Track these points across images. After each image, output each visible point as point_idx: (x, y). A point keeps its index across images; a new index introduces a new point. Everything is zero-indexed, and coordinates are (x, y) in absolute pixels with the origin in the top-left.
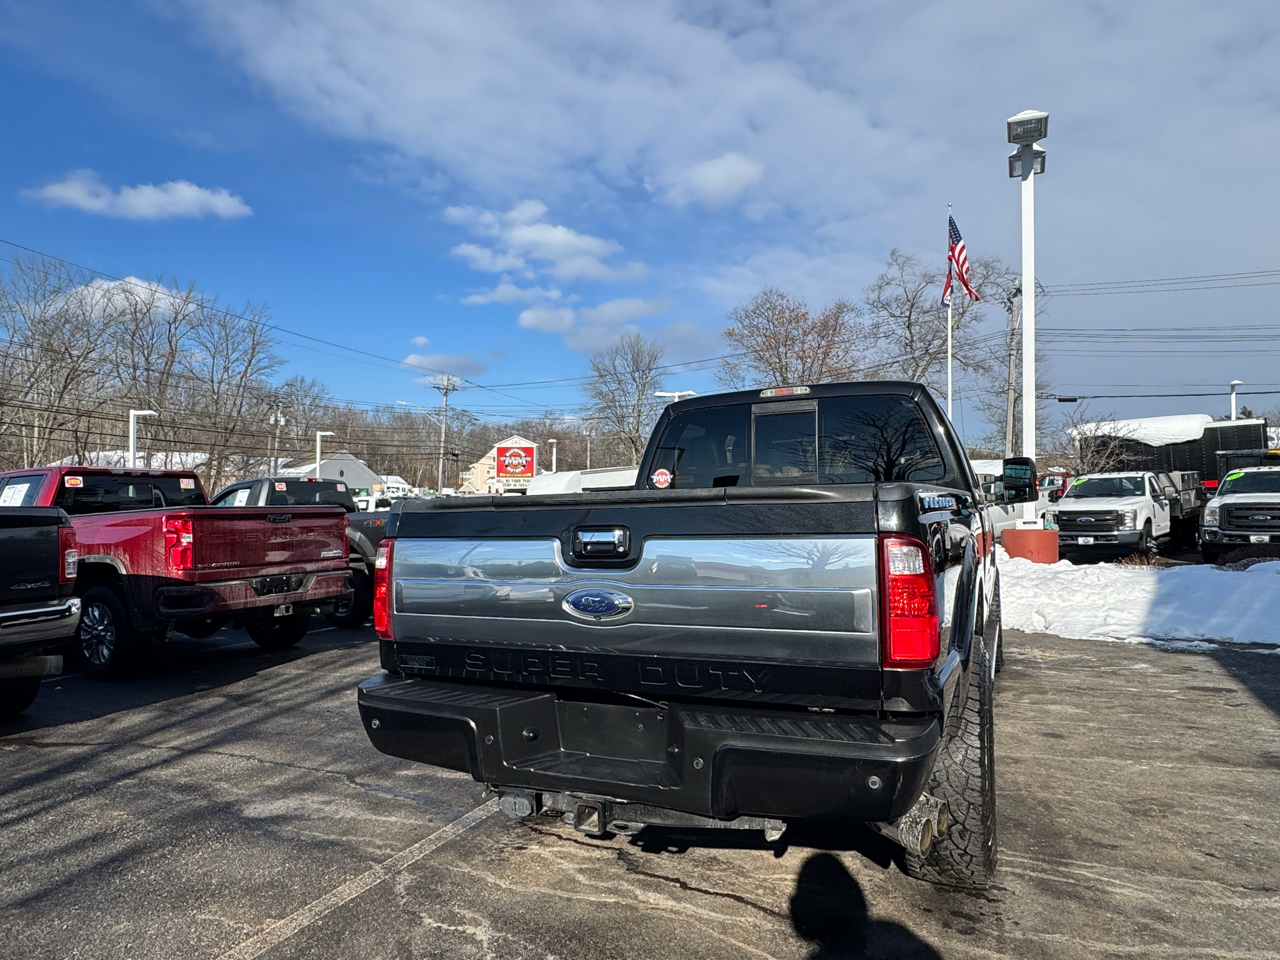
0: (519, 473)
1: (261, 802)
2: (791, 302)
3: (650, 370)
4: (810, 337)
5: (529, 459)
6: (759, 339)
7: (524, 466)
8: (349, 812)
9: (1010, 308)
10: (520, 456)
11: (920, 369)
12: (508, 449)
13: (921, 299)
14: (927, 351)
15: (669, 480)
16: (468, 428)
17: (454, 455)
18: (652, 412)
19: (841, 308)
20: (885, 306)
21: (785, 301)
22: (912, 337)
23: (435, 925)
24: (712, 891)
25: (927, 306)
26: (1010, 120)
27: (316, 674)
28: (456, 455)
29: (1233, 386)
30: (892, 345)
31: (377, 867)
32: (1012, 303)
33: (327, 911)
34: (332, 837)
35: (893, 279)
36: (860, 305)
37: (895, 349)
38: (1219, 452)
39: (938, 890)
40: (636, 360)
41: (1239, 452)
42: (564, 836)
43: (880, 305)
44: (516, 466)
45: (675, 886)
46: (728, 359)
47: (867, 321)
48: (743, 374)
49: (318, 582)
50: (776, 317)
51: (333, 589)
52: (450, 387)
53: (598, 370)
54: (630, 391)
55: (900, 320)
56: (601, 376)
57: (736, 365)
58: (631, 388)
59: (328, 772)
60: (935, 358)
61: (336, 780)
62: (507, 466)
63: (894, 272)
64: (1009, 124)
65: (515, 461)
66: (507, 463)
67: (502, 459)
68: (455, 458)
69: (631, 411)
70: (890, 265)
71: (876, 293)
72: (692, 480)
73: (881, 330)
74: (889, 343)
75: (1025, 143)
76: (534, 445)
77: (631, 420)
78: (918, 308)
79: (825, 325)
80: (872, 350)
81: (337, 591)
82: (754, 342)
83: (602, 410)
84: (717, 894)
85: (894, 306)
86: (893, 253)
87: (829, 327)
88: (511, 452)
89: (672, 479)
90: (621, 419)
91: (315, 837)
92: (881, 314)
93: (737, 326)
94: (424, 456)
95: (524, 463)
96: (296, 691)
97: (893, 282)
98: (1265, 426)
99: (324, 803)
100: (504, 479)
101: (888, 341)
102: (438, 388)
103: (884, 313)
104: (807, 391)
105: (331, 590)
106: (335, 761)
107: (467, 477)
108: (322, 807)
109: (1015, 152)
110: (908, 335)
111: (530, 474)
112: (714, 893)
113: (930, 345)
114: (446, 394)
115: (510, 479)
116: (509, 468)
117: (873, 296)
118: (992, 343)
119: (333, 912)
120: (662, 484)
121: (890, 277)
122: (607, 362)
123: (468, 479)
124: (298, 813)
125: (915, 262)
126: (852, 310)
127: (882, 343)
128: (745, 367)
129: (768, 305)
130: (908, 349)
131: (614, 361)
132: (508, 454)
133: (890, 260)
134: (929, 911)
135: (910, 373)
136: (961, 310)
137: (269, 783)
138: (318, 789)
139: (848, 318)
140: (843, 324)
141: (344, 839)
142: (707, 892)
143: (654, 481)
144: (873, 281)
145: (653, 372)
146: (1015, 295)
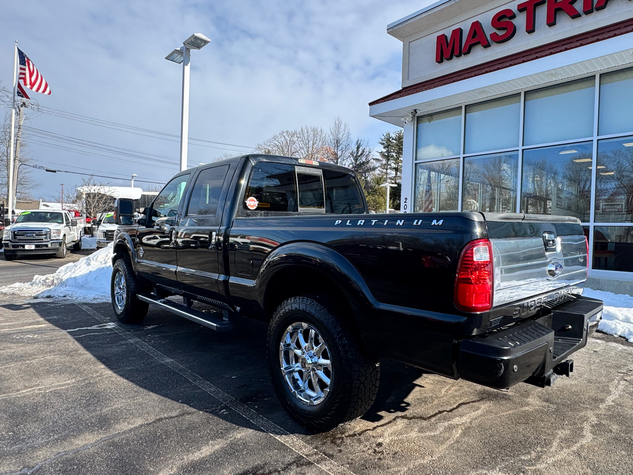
15: (257, 205)
29: (133, 177)
72: (269, 206)
75: (188, 47)
89: (258, 205)
104: (318, 164)
120: (252, 206)
143: (247, 205)
146: (22, 106)
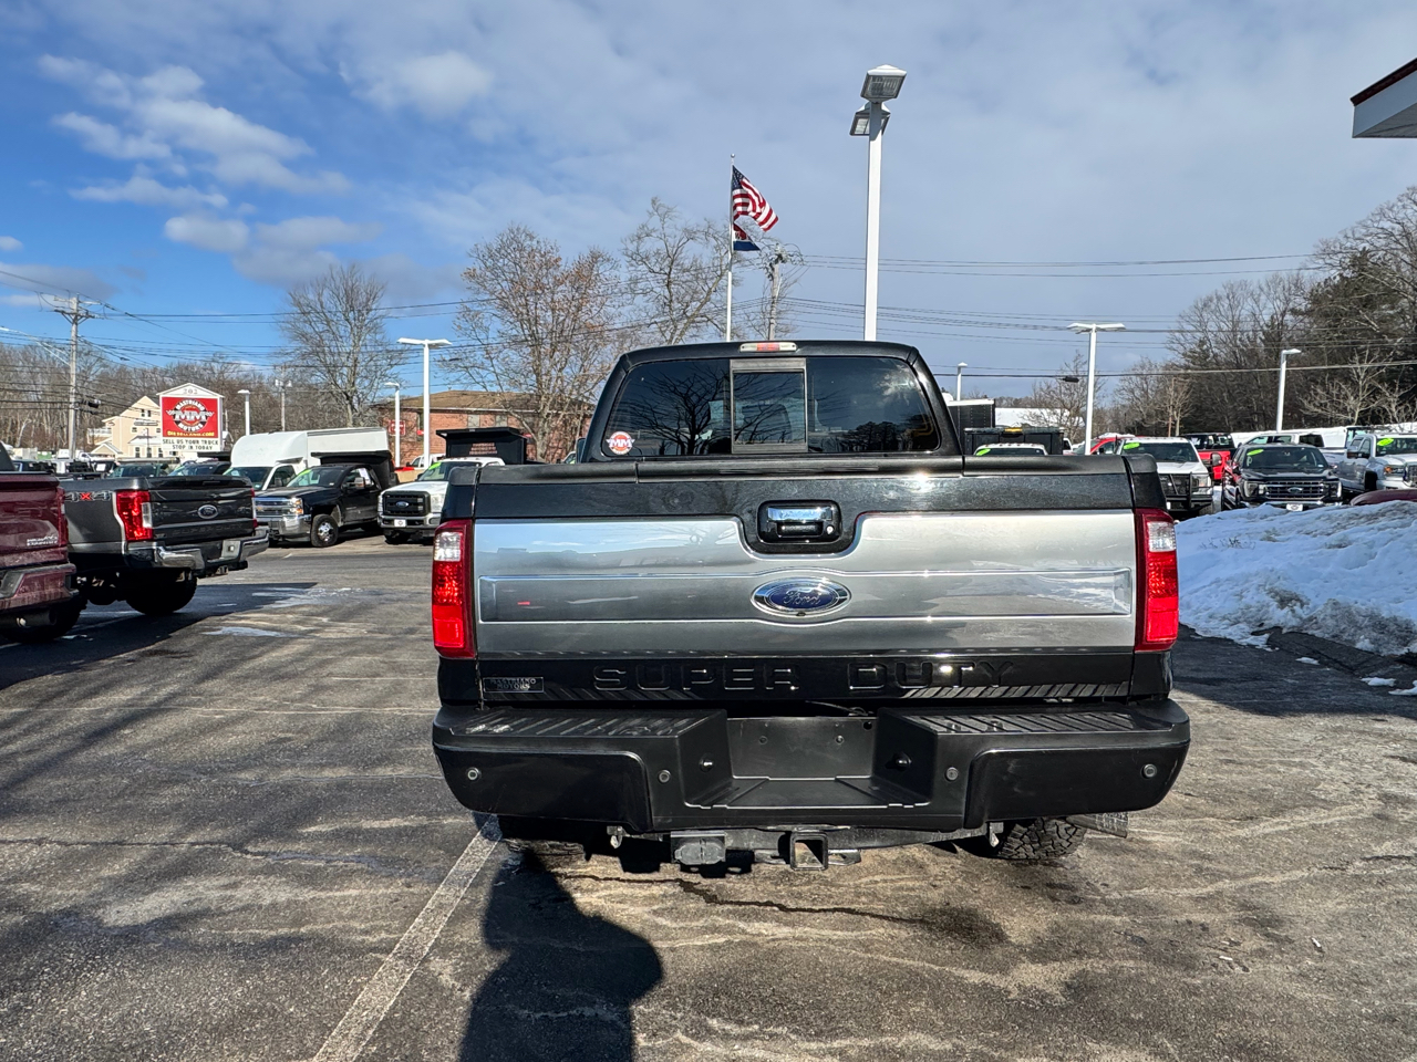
0: (196, 432)
1: (120, 900)
2: (542, 244)
3: (369, 311)
4: (562, 288)
5: (210, 414)
6: (504, 284)
7: (203, 423)
8: (279, 893)
9: (771, 275)
10: (198, 410)
11: (678, 332)
12: (179, 400)
13: (682, 255)
14: (684, 313)
15: (630, 446)
16: (97, 370)
17: (91, 405)
18: (372, 363)
19: (595, 258)
20: (644, 260)
21: (535, 242)
22: (671, 296)
23: (538, 1016)
24: (817, 908)
25: (687, 264)
26: (871, 72)
27: (47, 711)
28: (96, 406)
29: (959, 368)
30: (650, 304)
31: (389, 958)
32: (773, 269)
33: (371, 1032)
34: (283, 931)
35: (654, 230)
36: (617, 255)
37: (653, 308)
38: (967, 429)
39: (1017, 866)
40: (350, 296)
41: (982, 430)
42: (600, 876)
43: (639, 258)
44: (192, 423)
45: (774, 911)
46: (468, 305)
47: (624, 274)
48: (485, 324)
49: (27, 582)
50: (525, 260)
51: (50, 590)
52: (82, 313)
53: (299, 304)
54: (342, 333)
55: (659, 277)
56: (304, 313)
57: (479, 312)
58: (343, 329)
59: (193, 844)
60: (693, 322)
61: (217, 853)
62: (178, 422)
63: (655, 222)
64: (868, 76)
65: (191, 416)
66: (177, 418)
67: (171, 413)
68: (93, 409)
69: (344, 359)
70: (651, 215)
71: (635, 243)
73: (639, 285)
74: (647, 301)
75: (875, 101)
76: (218, 397)
77: (345, 370)
78: (678, 265)
79: (579, 275)
80: (628, 308)
81: (56, 594)
82: (499, 287)
83: (303, 356)
84: (825, 910)
85: (653, 260)
86: (654, 202)
87: (583, 278)
88: (185, 403)
90: (331, 370)
91: (255, 937)
92: (640, 268)
93: (478, 266)
94: (27, 406)
95: (204, 418)
96: (35, 738)
97: (653, 234)
98: (994, 406)
99: (226, 887)
100: (175, 439)
101: (646, 298)
102: (63, 312)
103: (643, 268)
105: (47, 592)
106: (191, 828)
107: (101, 435)
108: (229, 893)
109: (863, 108)
110: (667, 294)
111: (212, 434)
112: (819, 911)
113: (687, 306)
114: (75, 322)
115: (184, 439)
116: (181, 425)
117: (632, 247)
118: (750, 310)
119: (380, 1028)
120: (621, 451)
121: (650, 228)
122: (311, 296)
123: (102, 439)
124: (196, 906)
125: (677, 214)
126: (608, 260)
127: (640, 300)
128: (487, 315)
129: (515, 245)
130: (667, 309)
131: (320, 295)
132: (178, 407)
133: (651, 209)
134: (1028, 888)
135: (668, 336)
136: (719, 272)
137: (106, 873)
138: (200, 869)
139: (603, 269)
140: (598, 275)
141: (302, 930)
142: (811, 911)
143: (611, 446)
144: (634, 230)
145: (372, 312)
146: (776, 262)
